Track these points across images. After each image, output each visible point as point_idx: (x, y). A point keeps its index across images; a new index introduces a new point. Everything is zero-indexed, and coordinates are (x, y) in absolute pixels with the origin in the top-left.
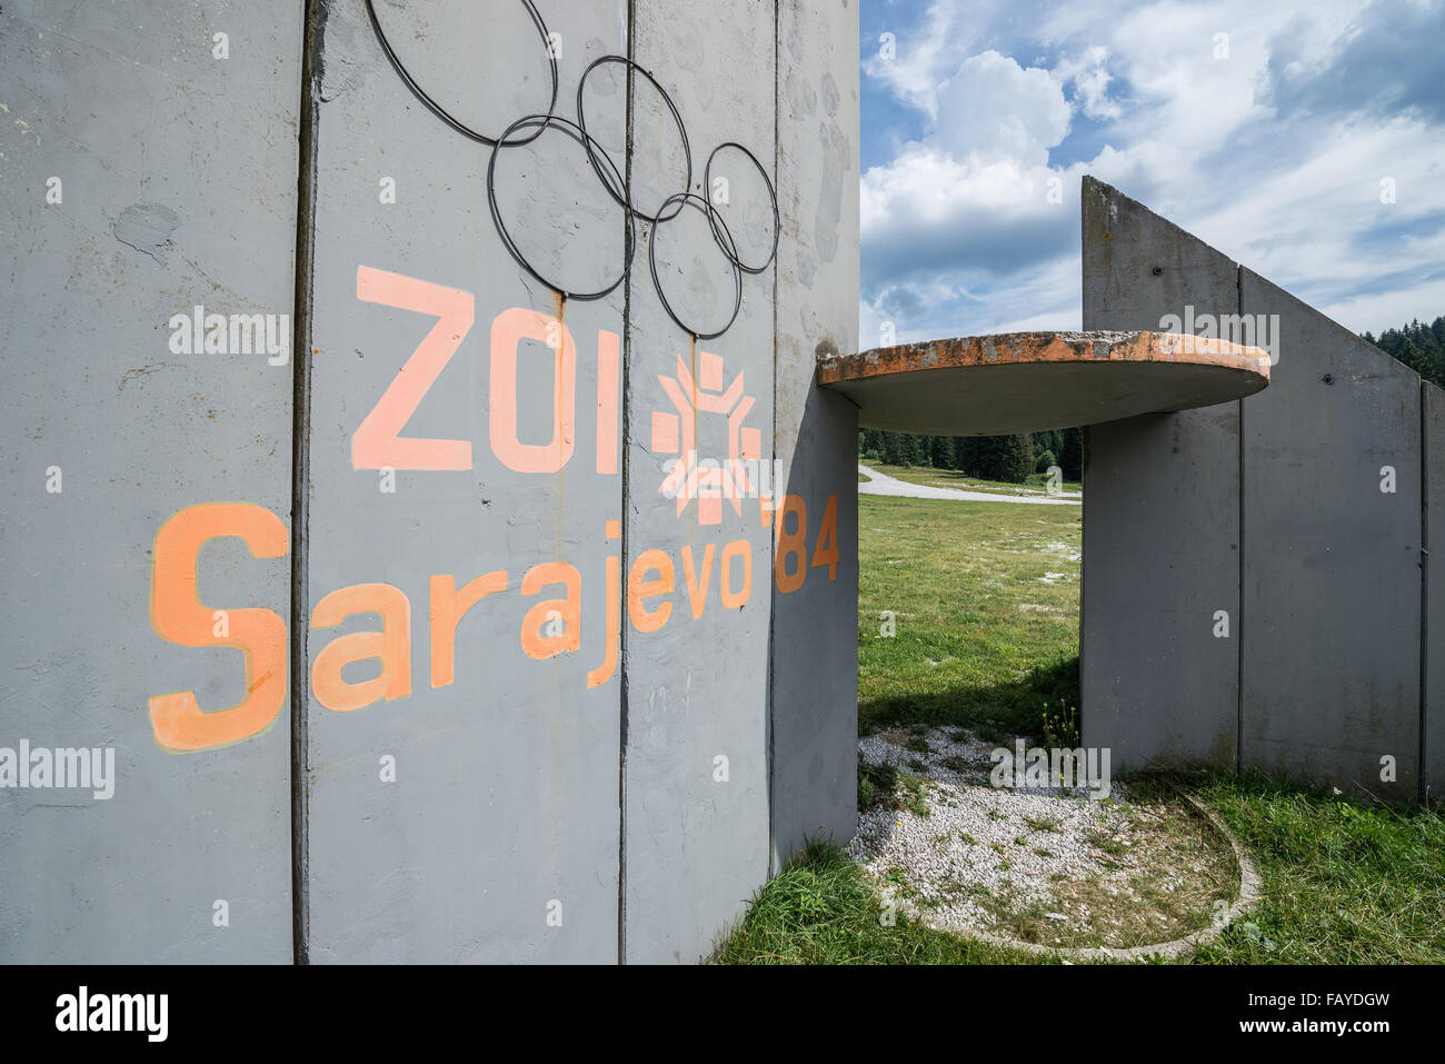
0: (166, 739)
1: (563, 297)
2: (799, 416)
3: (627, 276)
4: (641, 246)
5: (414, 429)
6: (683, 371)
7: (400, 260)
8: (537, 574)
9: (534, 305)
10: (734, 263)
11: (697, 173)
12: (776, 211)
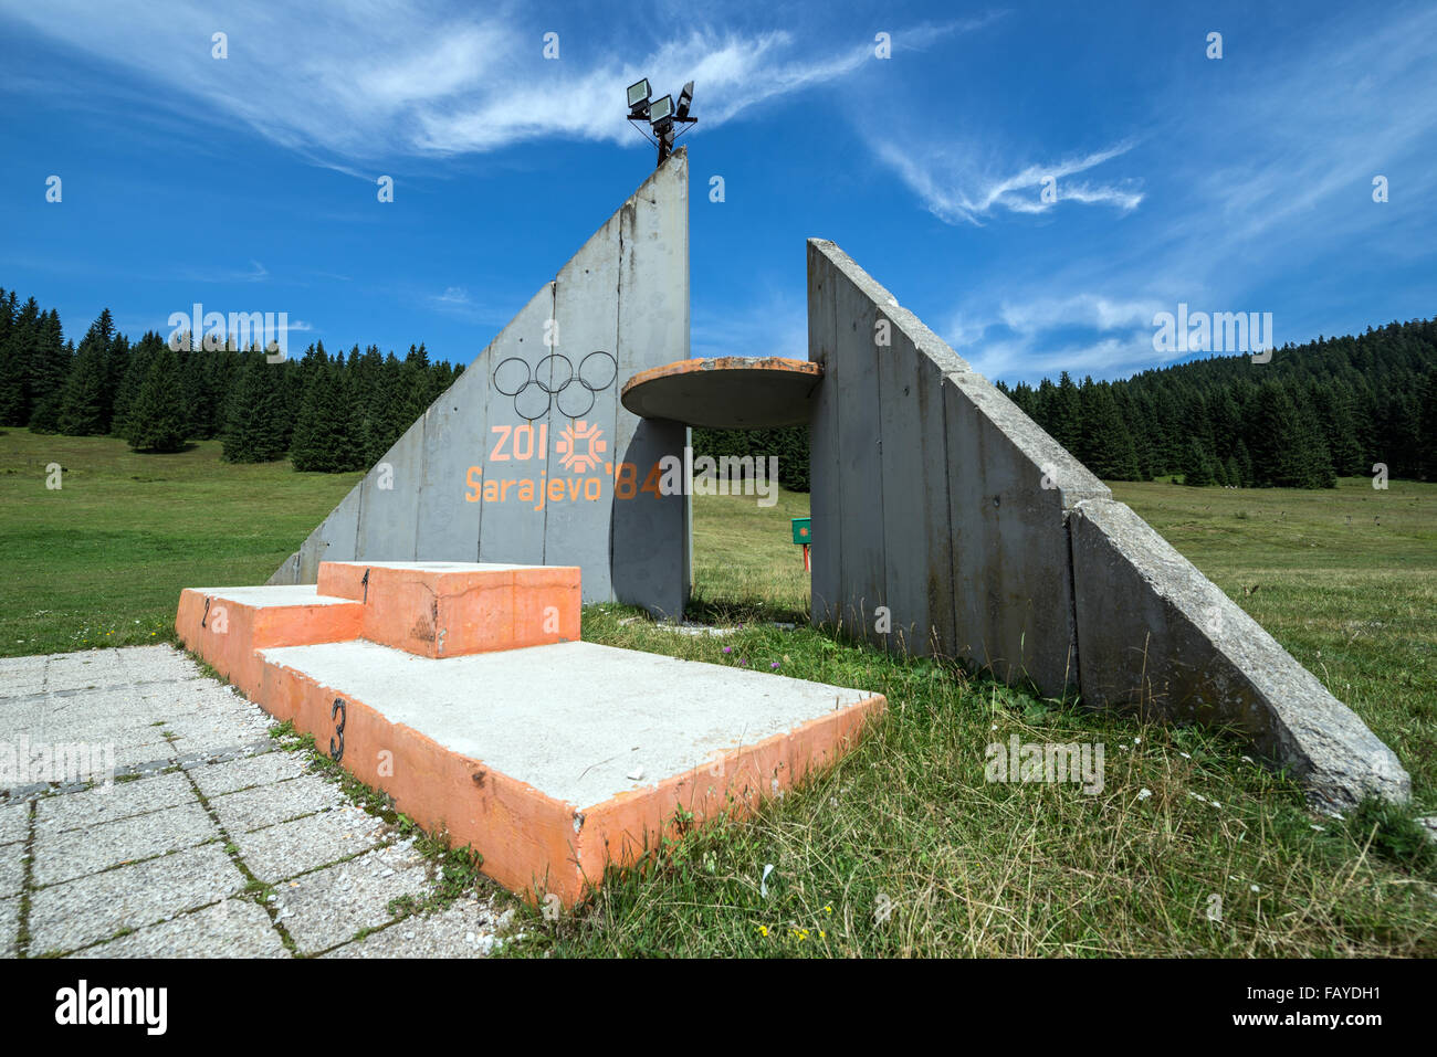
0: (467, 499)
1: (531, 420)
2: (632, 433)
3: (549, 408)
4: (554, 400)
5: (500, 453)
6: (569, 429)
7: (498, 424)
8: (523, 481)
9: (523, 424)
10: (592, 390)
11: (576, 371)
12: (616, 364)
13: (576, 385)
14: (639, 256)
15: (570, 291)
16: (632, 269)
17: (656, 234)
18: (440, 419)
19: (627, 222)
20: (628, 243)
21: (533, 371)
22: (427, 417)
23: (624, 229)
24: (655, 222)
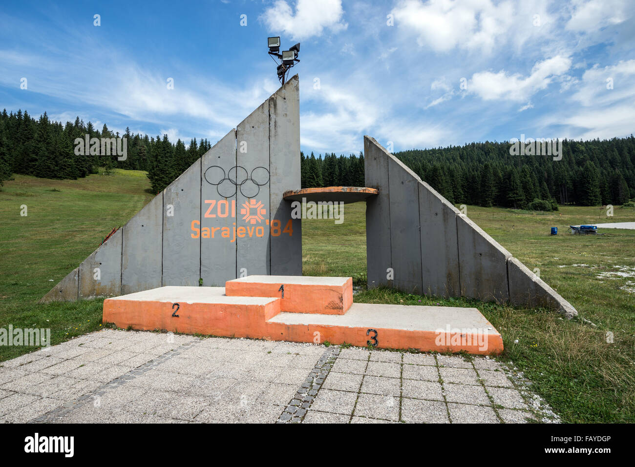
1: (226, 198)
2: (278, 206)
3: (236, 192)
4: (238, 188)
7: (209, 199)
9: (222, 199)
10: (258, 185)
11: (249, 175)
12: (270, 173)
13: (249, 182)
14: (279, 124)
15: (245, 135)
16: (275, 129)
17: (286, 114)
18: (173, 195)
19: (272, 106)
20: (273, 116)
21: (227, 173)
22: (164, 193)
23: (271, 109)
24: (286, 109)
